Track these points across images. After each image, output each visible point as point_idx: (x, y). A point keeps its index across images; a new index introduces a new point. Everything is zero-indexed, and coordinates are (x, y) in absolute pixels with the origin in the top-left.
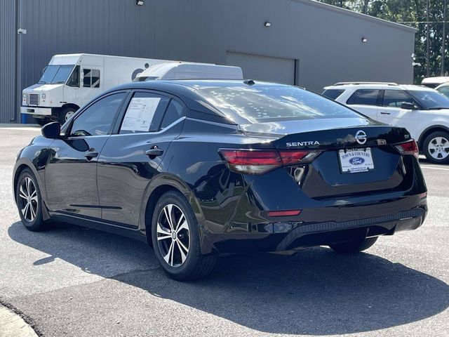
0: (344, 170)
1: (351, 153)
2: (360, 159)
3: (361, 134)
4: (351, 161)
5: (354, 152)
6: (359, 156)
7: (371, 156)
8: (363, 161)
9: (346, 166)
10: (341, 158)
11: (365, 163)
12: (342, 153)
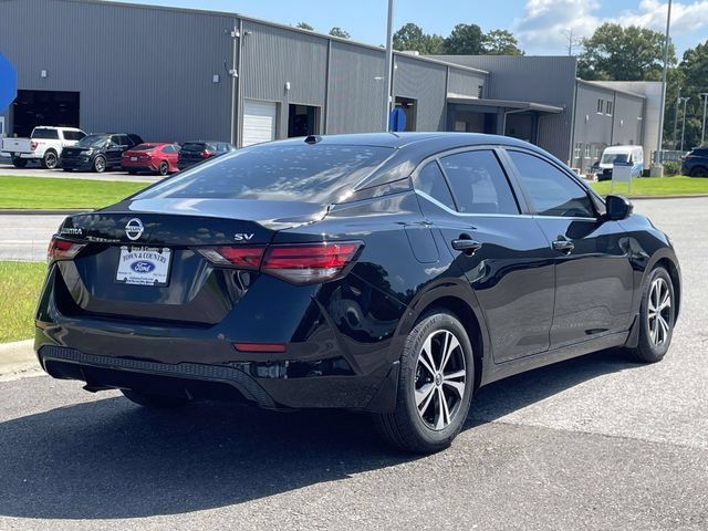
0: (120, 277)
1: (138, 253)
2: (149, 264)
3: (134, 224)
4: (134, 266)
5: (142, 252)
6: (149, 260)
7: (167, 262)
8: (152, 267)
9: (125, 272)
10: (122, 259)
11: (155, 271)
12: (124, 252)
